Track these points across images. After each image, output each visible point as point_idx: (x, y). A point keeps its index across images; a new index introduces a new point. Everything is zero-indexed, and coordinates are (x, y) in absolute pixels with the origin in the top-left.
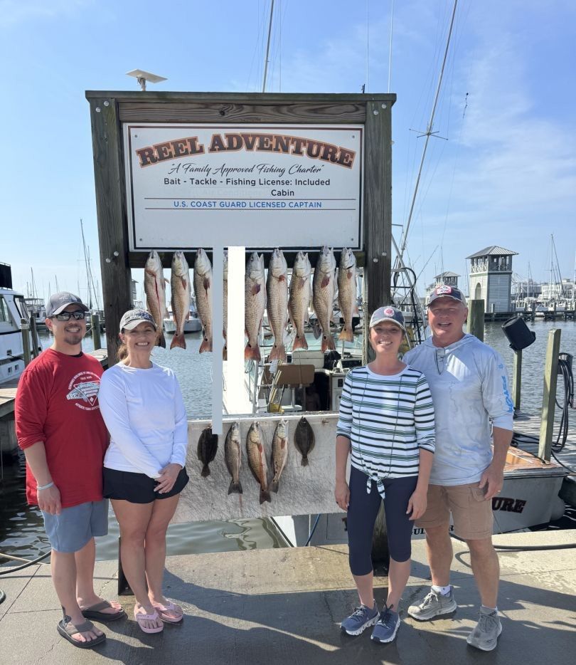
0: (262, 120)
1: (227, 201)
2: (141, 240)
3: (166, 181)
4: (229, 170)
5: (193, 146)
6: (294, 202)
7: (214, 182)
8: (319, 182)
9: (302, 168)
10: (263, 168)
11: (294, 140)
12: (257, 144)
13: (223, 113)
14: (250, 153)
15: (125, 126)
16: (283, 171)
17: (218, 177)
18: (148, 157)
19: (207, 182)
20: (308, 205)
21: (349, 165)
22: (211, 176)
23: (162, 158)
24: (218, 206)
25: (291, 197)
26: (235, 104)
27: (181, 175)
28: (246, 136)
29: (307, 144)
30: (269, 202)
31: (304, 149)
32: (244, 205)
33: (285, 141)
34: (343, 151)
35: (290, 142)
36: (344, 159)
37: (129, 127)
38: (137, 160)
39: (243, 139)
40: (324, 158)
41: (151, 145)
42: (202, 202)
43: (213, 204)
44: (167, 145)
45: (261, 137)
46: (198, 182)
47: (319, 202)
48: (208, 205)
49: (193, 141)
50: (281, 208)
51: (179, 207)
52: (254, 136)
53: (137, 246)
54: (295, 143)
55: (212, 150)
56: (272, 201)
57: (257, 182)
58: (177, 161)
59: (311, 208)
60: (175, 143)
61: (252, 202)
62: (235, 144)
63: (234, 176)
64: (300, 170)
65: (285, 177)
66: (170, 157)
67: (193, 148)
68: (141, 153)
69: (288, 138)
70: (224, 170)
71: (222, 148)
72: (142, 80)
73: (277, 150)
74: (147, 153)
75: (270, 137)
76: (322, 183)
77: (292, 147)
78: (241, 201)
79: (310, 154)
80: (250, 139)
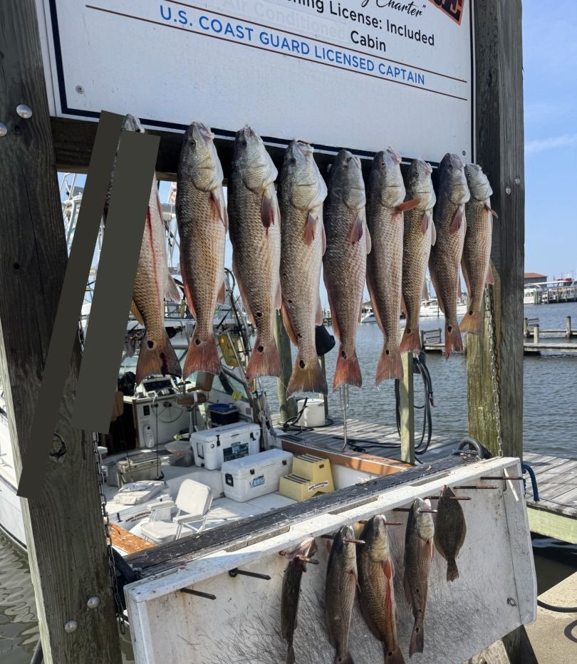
1: (275, 33)
2: (79, 90)
6: (388, 64)
8: (419, 37)
9: (395, 1)
20: (406, 75)
25: (383, 54)
32: (305, 49)
42: (224, 21)
43: (246, 33)
48: (236, 32)
50: (367, 72)
51: (171, 22)
53: (70, 106)
57: (327, 8)
59: (410, 82)
61: (320, 47)
64: (392, 4)
65: (372, 10)
76: (424, 38)
78: (300, 40)
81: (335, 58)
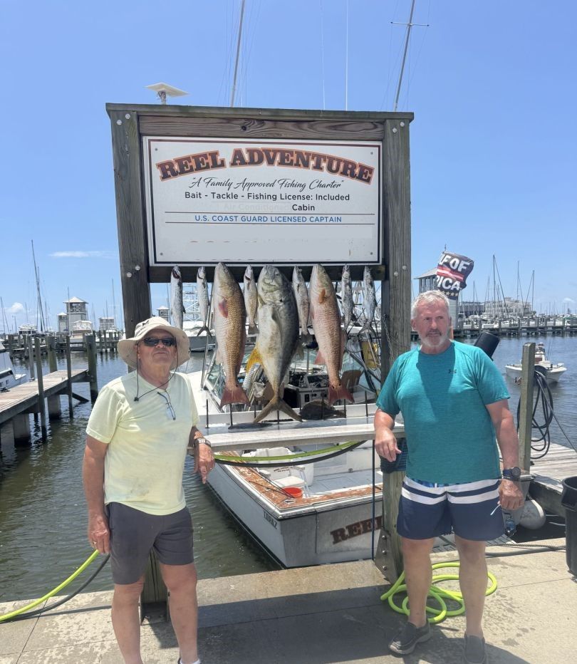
0: (283, 136)
1: (249, 216)
2: (162, 254)
3: (187, 195)
4: (250, 185)
5: (214, 160)
6: (315, 216)
7: (236, 197)
8: (339, 198)
9: (322, 183)
10: (284, 183)
11: (314, 155)
12: (278, 159)
13: (244, 128)
14: (271, 167)
15: (145, 139)
16: (303, 186)
17: (239, 191)
18: (168, 171)
19: (228, 196)
20: (328, 219)
21: (368, 181)
22: (232, 191)
23: (183, 172)
24: (239, 220)
25: (312, 212)
26: (258, 120)
27: (202, 188)
28: (267, 151)
29: (327, 160)
30: (290, 216)
31: (324, 165)
32: (265, 219)
33: (305, 157)
34: (362, 167)
35: (311, 157)
36: (363, 174)
37: (150, 141)
38: (157, 173)
39: (264, 153)
40: (344, 173)
41: (171, 159)
42: (224, 216)
43: (234, 218)
44: (188, 159)
45: (283, 152)
46: (219, 196)
47: (339, 216)
48: (229, 219)
49: (214, 155)
50: (302, 223)
51: (200, 221)
52: (275, 151)
53: (158, 261)
54: (315, 158)
55: (233, 164)
56: (293, 216)
57: (278, 197)
58: (198, 175)
59: (331, 222)
60: (196, 157)
61: (274, 216)
62: (256, 159)
63: (255, 190)
64: (320, 185)
65: (306, 192)
66: (191, 170)
67: (214, 162)
68: (161, 166)
69: (308, 154)
70: (245, 184)
71: (243, 163)
72: (163, 94)
73: (297, 165)
74: (167, 167)
75: (291, 152)
76: (342, 198)
77: (312, 163)
78: (262, 216)
79: (330, 169)
80: (271, 154)
81: (284, 219)
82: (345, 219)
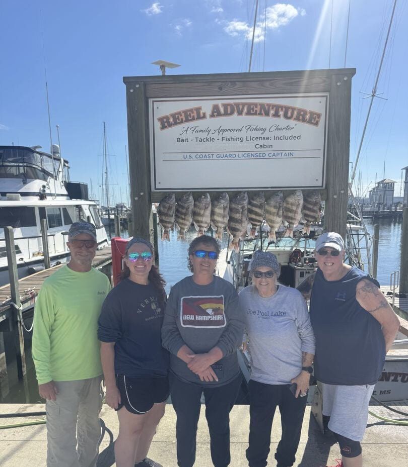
0: (250, 93)
1: (222, 153)
2: (160, 183)
3: (178, 140)
4: (224, 131)
5: (198, 113)
6: (272, 153)
7: (213, 140)
8: (292, 138)
9: (279, 127)
10: (249, 128)
11: (274, 106)
12: (245, 110)
13: (221, 89)
14: (240, 117)
15: (150, 101)
16: (264, 130)
17: (216, 136)
18: (166, 123)
19: (207, 140)
20: (283, 154)
21: (316, 124)
22: (211, 136)
23: (176, 123)
24: (215, 157)
25: (271, 149)
26: (231, 82)
27: (190, 135)
28: (237, 105)
29: (284, 109)
30: (253, 153)
31: (281, 113)
32: (234, 156)
33: (267, 107)
34: (312, 113)
35: (271, 107)
36: (313, 119)
37: (153, 101)
38: (158, 125)
39: (235, 107)
40: (297, 119)
41: (168, 114)
42: (204, 154)
43: (211, 156)
44: (179, 113)
45: (249, 105)
46: (201, 140)
47: (292, 152)
48: (208, 157)
49: (198, 110)
50: (262, 158)
51: (187, 159)
52: (244, 105)
53: (157, 188)
54: (275, 108)
55: (212, 116)
56: (255, 153)
57: (245, 139)
58: (186, 125)
59: (285, 157)
60: (185, 112)
61: (240, 153)
62: (229, 111)
63: (228, 135)
64: (277, 129)
65: (267, 134)
66: (182, 122)
67: (198, 115)
68: (161, 120)
69: (269, 105)
70: (221, 130)
71: (219, 114)
72: (163, 67)
73: (260, 114)
74: (165, 120)
75: (256, 105)
76: (295, 138)
77: (272, 112)
78: (232, 153)
79: (286, 116)
80: (241, 107)
81: (248, 156)
82: (296, 154)
